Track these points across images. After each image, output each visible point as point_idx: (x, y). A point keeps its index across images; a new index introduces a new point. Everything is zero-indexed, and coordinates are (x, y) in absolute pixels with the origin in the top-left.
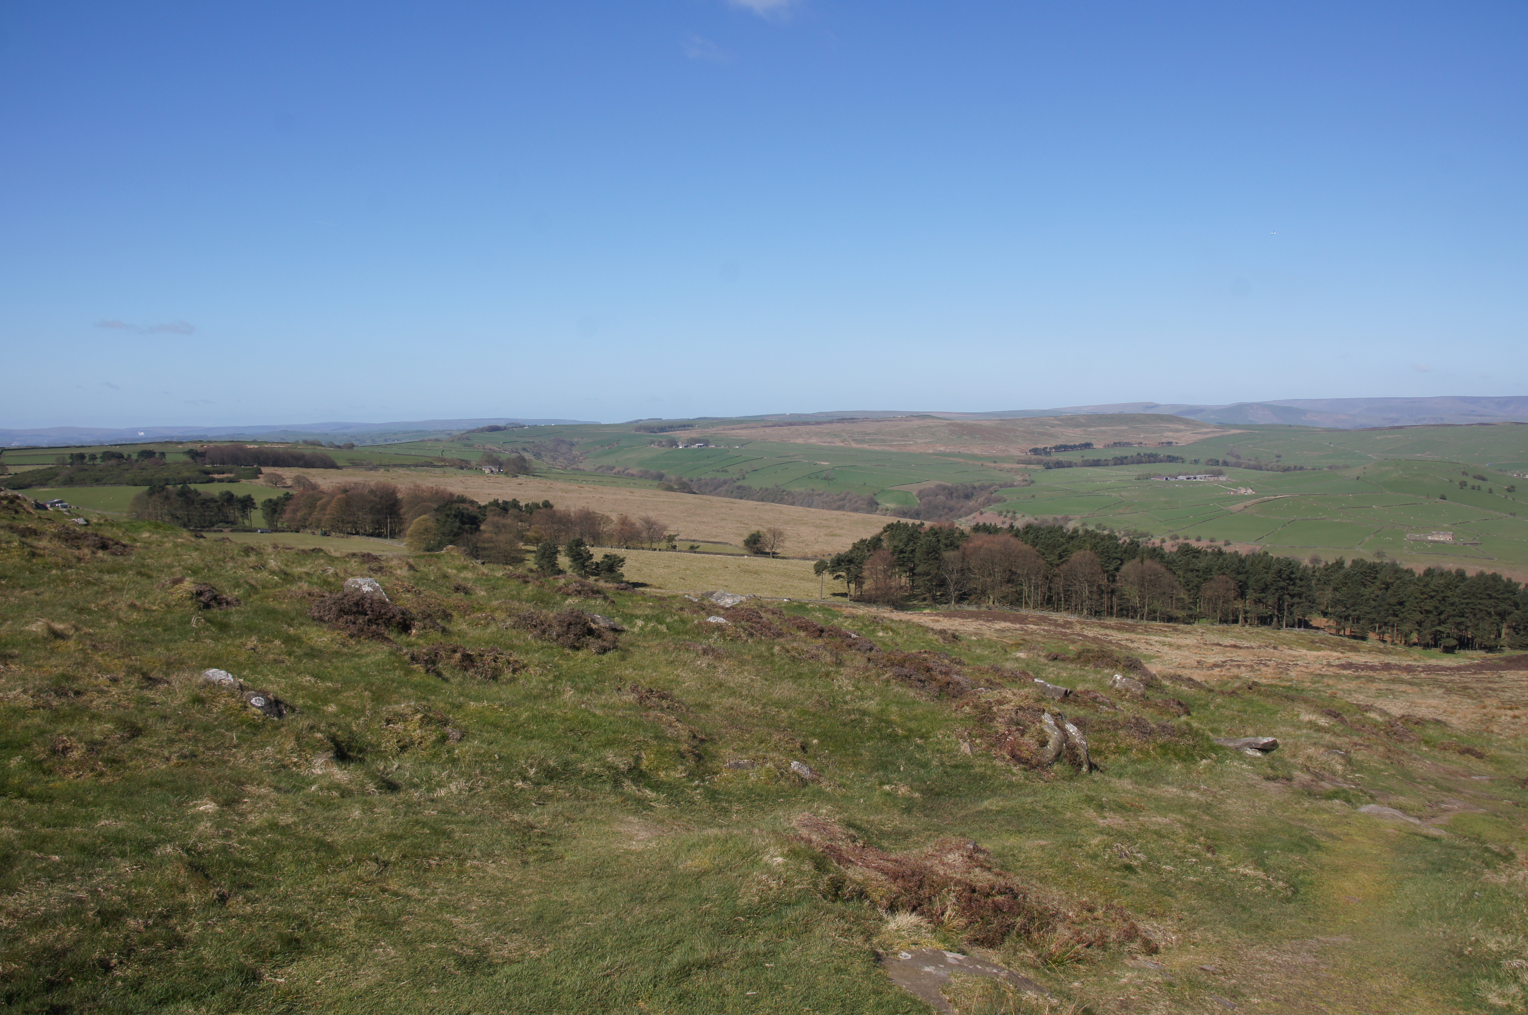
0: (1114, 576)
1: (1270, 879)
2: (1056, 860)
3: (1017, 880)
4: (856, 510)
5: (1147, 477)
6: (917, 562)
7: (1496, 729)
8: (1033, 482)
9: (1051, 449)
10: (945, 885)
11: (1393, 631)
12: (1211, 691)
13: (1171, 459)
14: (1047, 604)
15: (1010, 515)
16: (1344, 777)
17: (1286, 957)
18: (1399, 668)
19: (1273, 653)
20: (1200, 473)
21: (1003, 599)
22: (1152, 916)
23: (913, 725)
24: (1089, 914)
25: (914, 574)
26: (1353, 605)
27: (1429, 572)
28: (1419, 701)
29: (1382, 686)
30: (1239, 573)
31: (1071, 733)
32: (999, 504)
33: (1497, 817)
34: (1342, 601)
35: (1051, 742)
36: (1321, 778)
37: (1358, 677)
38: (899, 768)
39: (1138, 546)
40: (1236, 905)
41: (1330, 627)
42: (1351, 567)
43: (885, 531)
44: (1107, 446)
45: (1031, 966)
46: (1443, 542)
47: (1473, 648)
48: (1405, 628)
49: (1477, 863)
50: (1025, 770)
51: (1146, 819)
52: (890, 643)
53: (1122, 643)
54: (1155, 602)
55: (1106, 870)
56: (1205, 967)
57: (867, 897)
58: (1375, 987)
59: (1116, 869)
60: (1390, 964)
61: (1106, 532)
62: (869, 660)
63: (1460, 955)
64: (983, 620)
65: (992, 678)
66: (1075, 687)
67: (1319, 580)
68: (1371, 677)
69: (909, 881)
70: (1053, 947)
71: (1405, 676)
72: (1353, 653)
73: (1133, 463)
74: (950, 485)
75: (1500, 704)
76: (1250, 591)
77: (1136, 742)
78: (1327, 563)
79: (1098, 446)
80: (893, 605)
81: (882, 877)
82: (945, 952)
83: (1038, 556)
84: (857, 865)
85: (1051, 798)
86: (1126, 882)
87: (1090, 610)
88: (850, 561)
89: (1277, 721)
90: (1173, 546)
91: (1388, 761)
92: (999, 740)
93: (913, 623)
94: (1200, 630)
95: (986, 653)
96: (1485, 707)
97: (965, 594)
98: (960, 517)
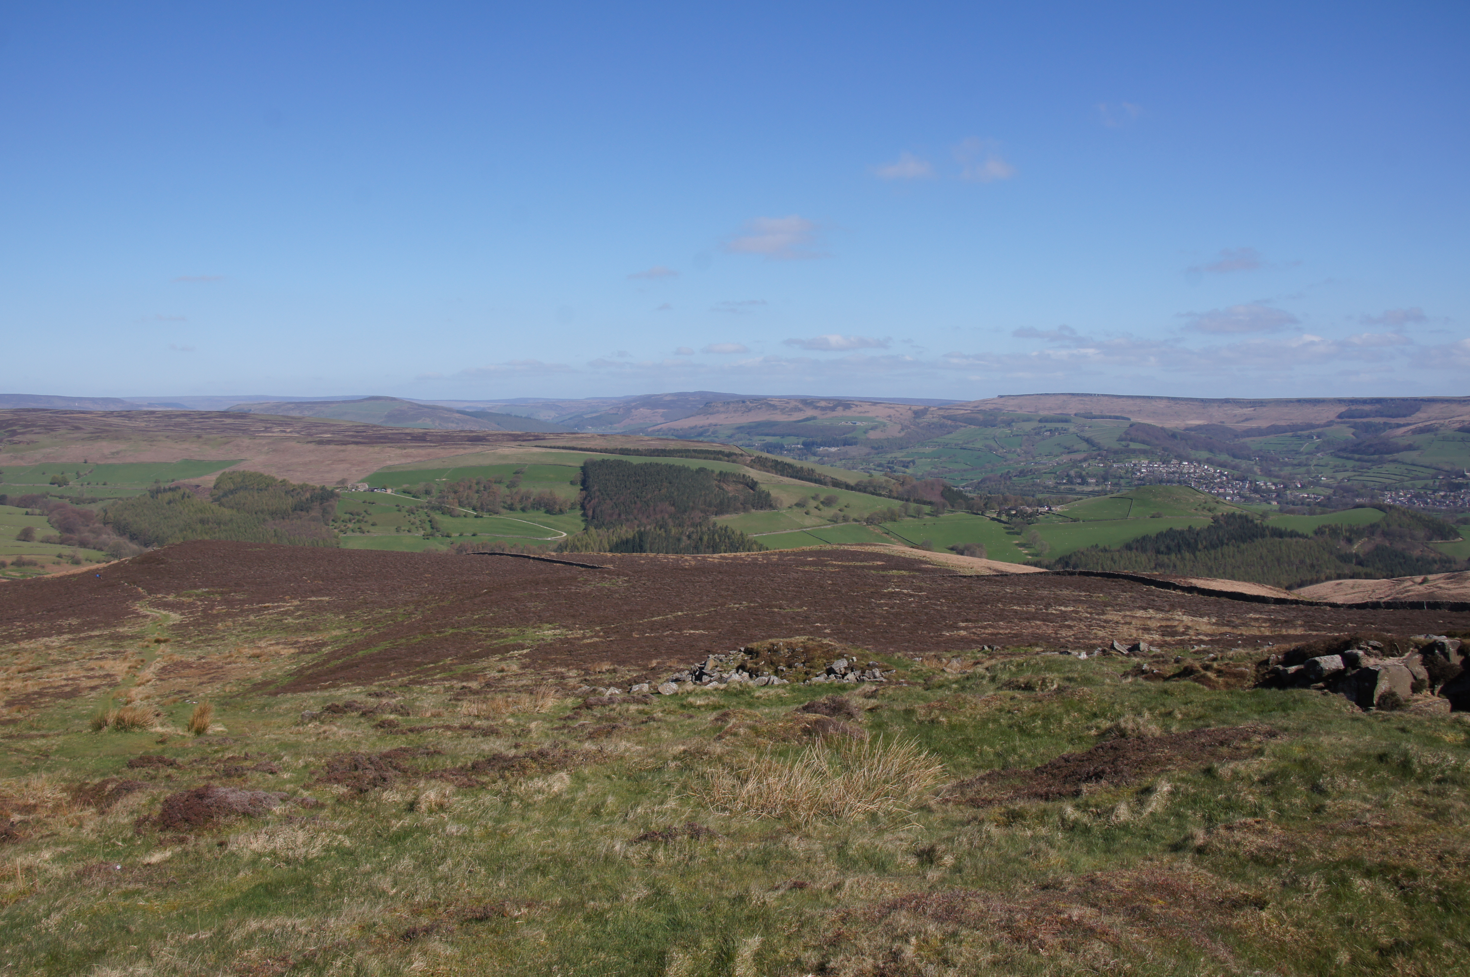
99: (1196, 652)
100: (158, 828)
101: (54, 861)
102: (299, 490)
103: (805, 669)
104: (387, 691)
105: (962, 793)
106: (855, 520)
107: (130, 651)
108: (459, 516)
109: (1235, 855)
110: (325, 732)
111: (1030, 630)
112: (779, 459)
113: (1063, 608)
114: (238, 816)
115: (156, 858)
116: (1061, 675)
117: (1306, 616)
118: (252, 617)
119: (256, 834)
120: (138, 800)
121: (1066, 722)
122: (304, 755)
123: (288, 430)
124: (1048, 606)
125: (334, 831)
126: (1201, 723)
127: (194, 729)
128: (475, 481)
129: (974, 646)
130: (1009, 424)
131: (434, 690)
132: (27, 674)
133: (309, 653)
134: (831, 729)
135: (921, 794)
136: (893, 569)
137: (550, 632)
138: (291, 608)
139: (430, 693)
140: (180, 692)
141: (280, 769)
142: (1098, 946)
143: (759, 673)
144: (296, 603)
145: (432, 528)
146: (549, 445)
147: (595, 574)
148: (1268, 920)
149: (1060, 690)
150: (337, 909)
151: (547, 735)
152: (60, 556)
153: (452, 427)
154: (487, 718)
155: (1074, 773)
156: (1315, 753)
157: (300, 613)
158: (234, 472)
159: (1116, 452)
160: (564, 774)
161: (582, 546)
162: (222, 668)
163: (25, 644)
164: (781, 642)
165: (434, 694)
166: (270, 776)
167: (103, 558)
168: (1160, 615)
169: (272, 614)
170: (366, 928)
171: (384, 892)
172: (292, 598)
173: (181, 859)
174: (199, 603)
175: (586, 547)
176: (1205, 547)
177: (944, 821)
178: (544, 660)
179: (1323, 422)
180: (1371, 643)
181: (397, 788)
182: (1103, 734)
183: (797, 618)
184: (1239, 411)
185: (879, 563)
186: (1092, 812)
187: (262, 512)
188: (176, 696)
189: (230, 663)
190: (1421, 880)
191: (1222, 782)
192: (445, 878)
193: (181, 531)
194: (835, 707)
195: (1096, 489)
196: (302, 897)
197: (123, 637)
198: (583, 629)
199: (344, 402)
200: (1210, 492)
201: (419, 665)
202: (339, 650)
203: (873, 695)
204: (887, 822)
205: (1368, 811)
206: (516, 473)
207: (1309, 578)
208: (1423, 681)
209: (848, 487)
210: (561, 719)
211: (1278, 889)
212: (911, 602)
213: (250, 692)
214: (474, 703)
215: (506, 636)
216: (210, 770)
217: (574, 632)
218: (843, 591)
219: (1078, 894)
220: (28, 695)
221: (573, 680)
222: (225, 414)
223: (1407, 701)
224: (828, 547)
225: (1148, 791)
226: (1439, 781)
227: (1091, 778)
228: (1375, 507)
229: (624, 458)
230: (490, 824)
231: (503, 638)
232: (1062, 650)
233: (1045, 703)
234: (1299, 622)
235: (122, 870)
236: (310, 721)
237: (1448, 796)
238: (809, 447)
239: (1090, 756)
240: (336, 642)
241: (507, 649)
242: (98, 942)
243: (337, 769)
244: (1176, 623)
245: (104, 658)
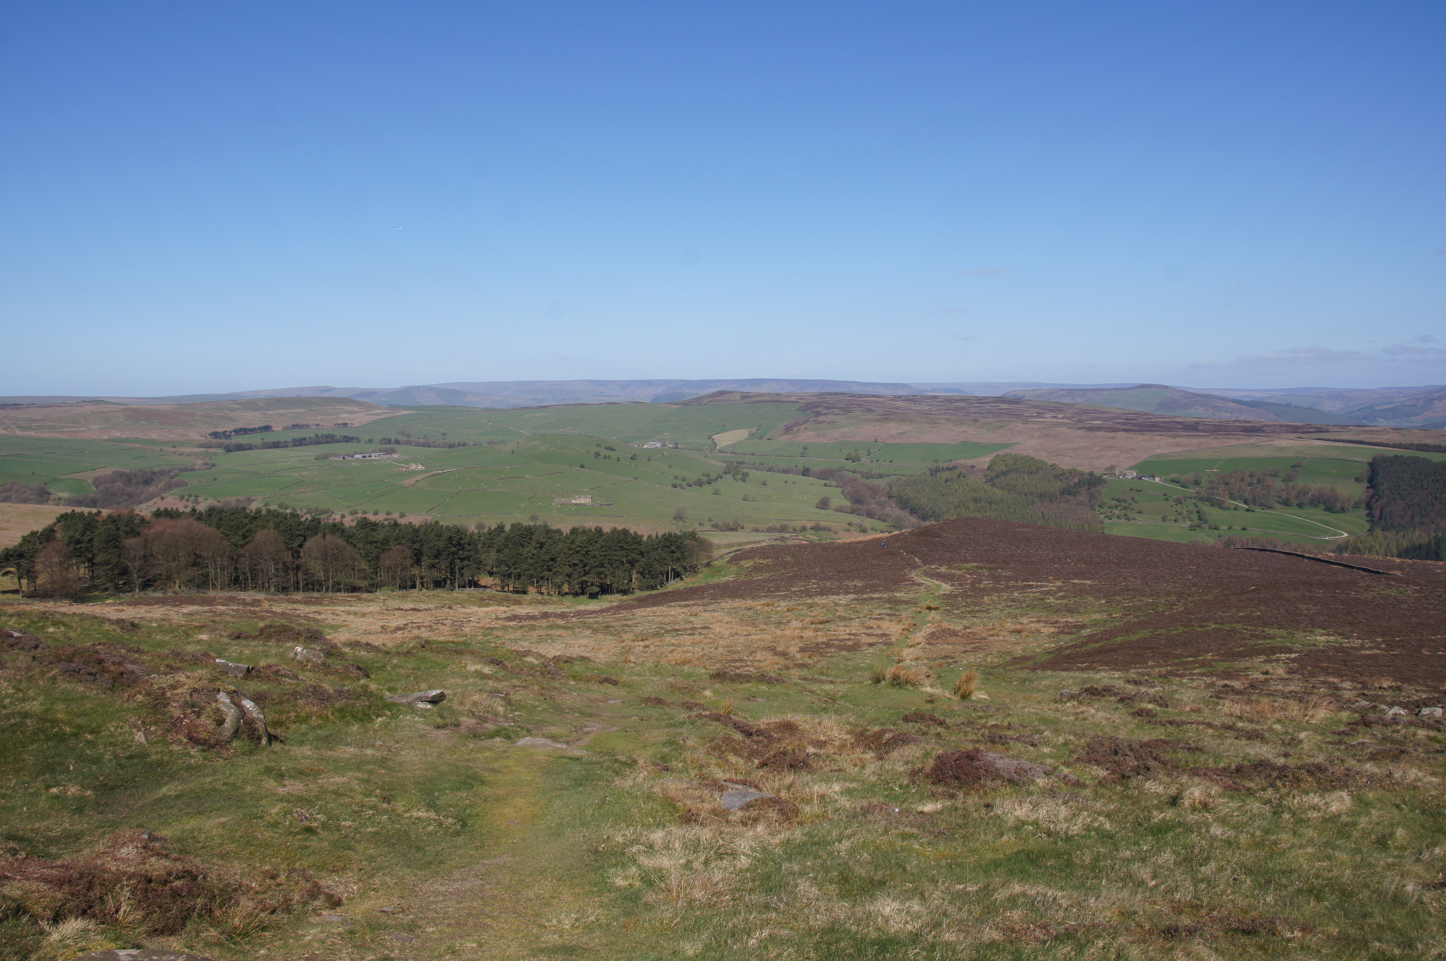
0: (298, 553)
1: (441, 817)
2: (238, 834)
3: (198, 861)
4: (25, 501)
5: (326, 457)
6: (95, 551)
7: (632, 658)
8: (214, 465)
9: (231, 432)
10: (118, 880)
11: (548, 584)
12: (388, 653)
13: (347, 439)
14: (235, 584)
15: (192, 499)
16: (505, 717)
17: (457, 885)
18: (555, 615)
19: (448, 613)
20: (374, 452)
21: (190, 583)
22: (334, 871)
23: (80, 721)
24: (272, 881)
25: (93, 564)
26: (514, 564)
27: (574, 531)
28: (572, 642)
29: (543, 632)
30: (414, 542)
31: (248, 709)
32: (181, 489)
33: (627, 732)
34: (505, 561)
35: (228, 720)
36: (485, 720)
37: (522, 627)
38: (68, 767)
39: (320, 523)
40: (411, 847)
41: (495, 585)
42: (511, 530)
43: (59, 522)
44: (286, 428)
45: (216, 944)
46: (584, 505)
47: (612, 593)
48: (558, 580)
49: (610, 773)
50: (204, 750)
51: (325, 781)
52: (62, 638)
53: (310, 615)
54: (339, 574)
55: (288, 835)
56: (385, 909)
57: (25, 912)
58: (531, 894)
59: (298, 833)
60: (541, 873)
61: (288, 511)
62: (34, 658)
63: (596, 852)
64: (170, 605)
65: (173, 663)
66: (257, 663)
67: (484, 544)
68: (532, 625)
69: (77, 885)
70: (236, 921)
71: (561, 622)
72: (517, 606)
73: (311, 444)
74: (128, 471)
75: (634, 638)
76: (425, 558)
77: (315, 709)
78: (490, 529)
79: (277, 428)
80: (72, 597)
81: (44, 887)
82: (117, 951)
83: (222, 538)
84: (15, 879)
85: (231, 774)
86: (308, 843)
87: (277, 586)
88: (21, 556)
89: (447, 675)
90: (352, 521)
91: (542, 698)
92: (175, 725)
93: (88, 615)
94: (382, 597)
95: (167, 638)
96: (623, 641)
97: (149, 580)
98: (140, 503)
100: (930, 780)
101: (842, 793)
102: (1068, 475)
104: (1146, 680)
107: (904, 614)
108: (1228, 508)
110: (1082, 712)
114: (1003, 782)
115: (929, 807)
118: (1016, 594)
119: (1020, 802)
120: (913, 751)
122: (1065, 733)
123: (1060, 416)
125: (1095, 812)
127: (959, 694)
128: (1248, 473)
131: (1195, 684)
132: (818, 626)
133: (1068, 633)
137: (1322, 638)
138: (1054, 588)
139: (1190, 687)
140: (946, 657)
141: (1040, 743)
144: (1059, 584)
145: (1200, 519)
146: (1332, 438)
147: (1380, 580)
150: (1095, 889)
151: (1320, 749)
152: (850, 524)
153: (1226, 416)
154: (1251, 721)
157: (1062, 594)
158: (1007, 455)
160: (1344, 794)
161: (1365, 548)
162: (985, 639)
163: (817, 600)
165: (1193, 688)
166: (1032, 748)
167: (886, 528)
169: (1035, 592)
170: (1127, 914)
171: (1143, 882)
172: (1055, 579)
173: (951, 813)
174: (968, 576)
175: (1370, 550)
178: (1313, 667)
181: (1161, 780)
187: (1031, 494)
188: (942, 661)
189: (993, 635)
192: (1207, 880)
193: (956, 508)
196: (1061, 871)
197: (899, 602)
198: (1362, 639)
199: (1115, 389)
201: (1177, 657)
202: (1097, 634)
206: (1294, 466)
210: (1334, 733)
213: (1009, 665)
214: (1237, 703)
215: (1273, 637)
216: (976, 734)
217: (1351, 640)
220: (817, 644)
221: (1349, 693)
222: (1001, 400)
229: (1422, 455)
230: (1258, 833)
231: (1269, 639)
235: (900, 812)
236: (1069, 700)
240: (1095, 625)
241: (1273, 651)
242: (880, 874)
243: (1097, 752)
245: (882, 618)
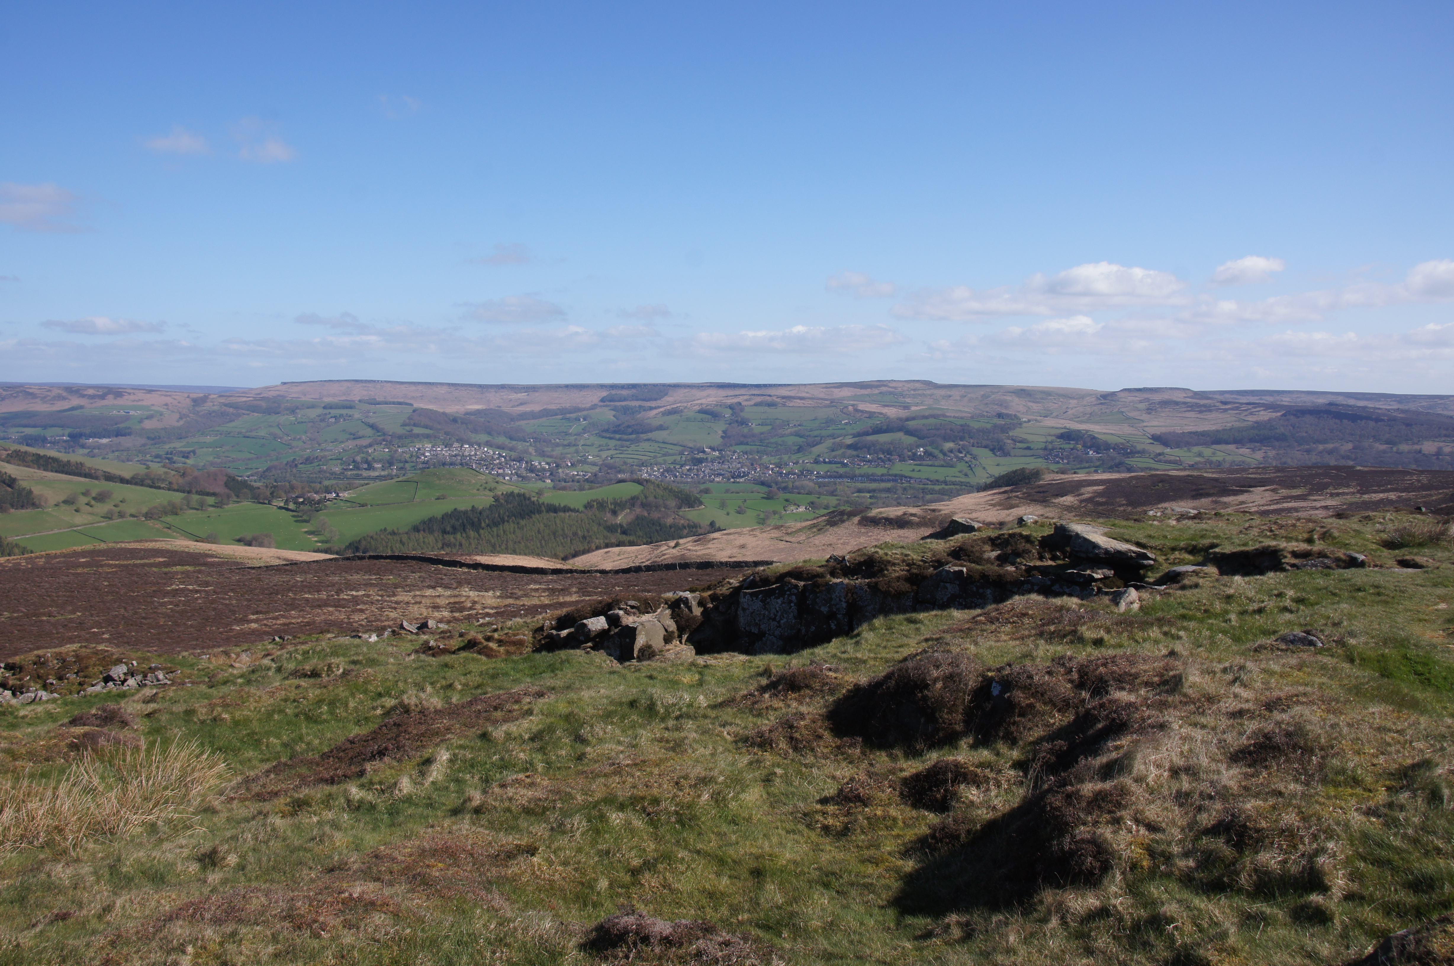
99: (480, 626)
103: (79, 680)
105: (248, 789)
106: (132, 516)
109: (508, 810)
111: (323, 617)
112: (42, 452)
113: (354, 593)
116: (347, 659)
117: (580, 583)
121: (352, 704)
124: (339, 591)
126: (479, 691)
129: (266, 638)
130: (293, 411)
134: (102, 741)
135: (204, 796)
136: (176, 565)
142: (378, 918)
143: (24, 690)
148: (539, 864)
149: (345, 673)
155: (359, 754)
156: (577, 707)
159: (400, 437)
164: (49, 653)
168: (448, 593)
176: (488, 525)
177: (228, 819)
179: (588, 405)
180: (630, 603)
182: (388, 713)
183: (71, 625)
184: (514, 396)
185: (161, 560)
186: (376, 789)
190: (663, 805)
191: (497, 744)
194: (106, 717)
195: (383, 473)
200: (490, 473)
203: (153, 699)
204: (167, 830)
205: (622, 752)
207: (582, 548)
208: (673, 632)
209: (123, 481)
211: (547, 834)
212: (197, 599)
218: (122, 592)
219: (362, 871)
223: (661, 651)
224: (103, 546)
225: (428, 762)
226: (677, 718)
227: (374, 756)
228: (634, 481)
232: (354, 634)
233: (331, 688)
234: (574, 590)
237: (684, 730)
238: (75, 438)
239: (374, 735)
244: (463, 599)
